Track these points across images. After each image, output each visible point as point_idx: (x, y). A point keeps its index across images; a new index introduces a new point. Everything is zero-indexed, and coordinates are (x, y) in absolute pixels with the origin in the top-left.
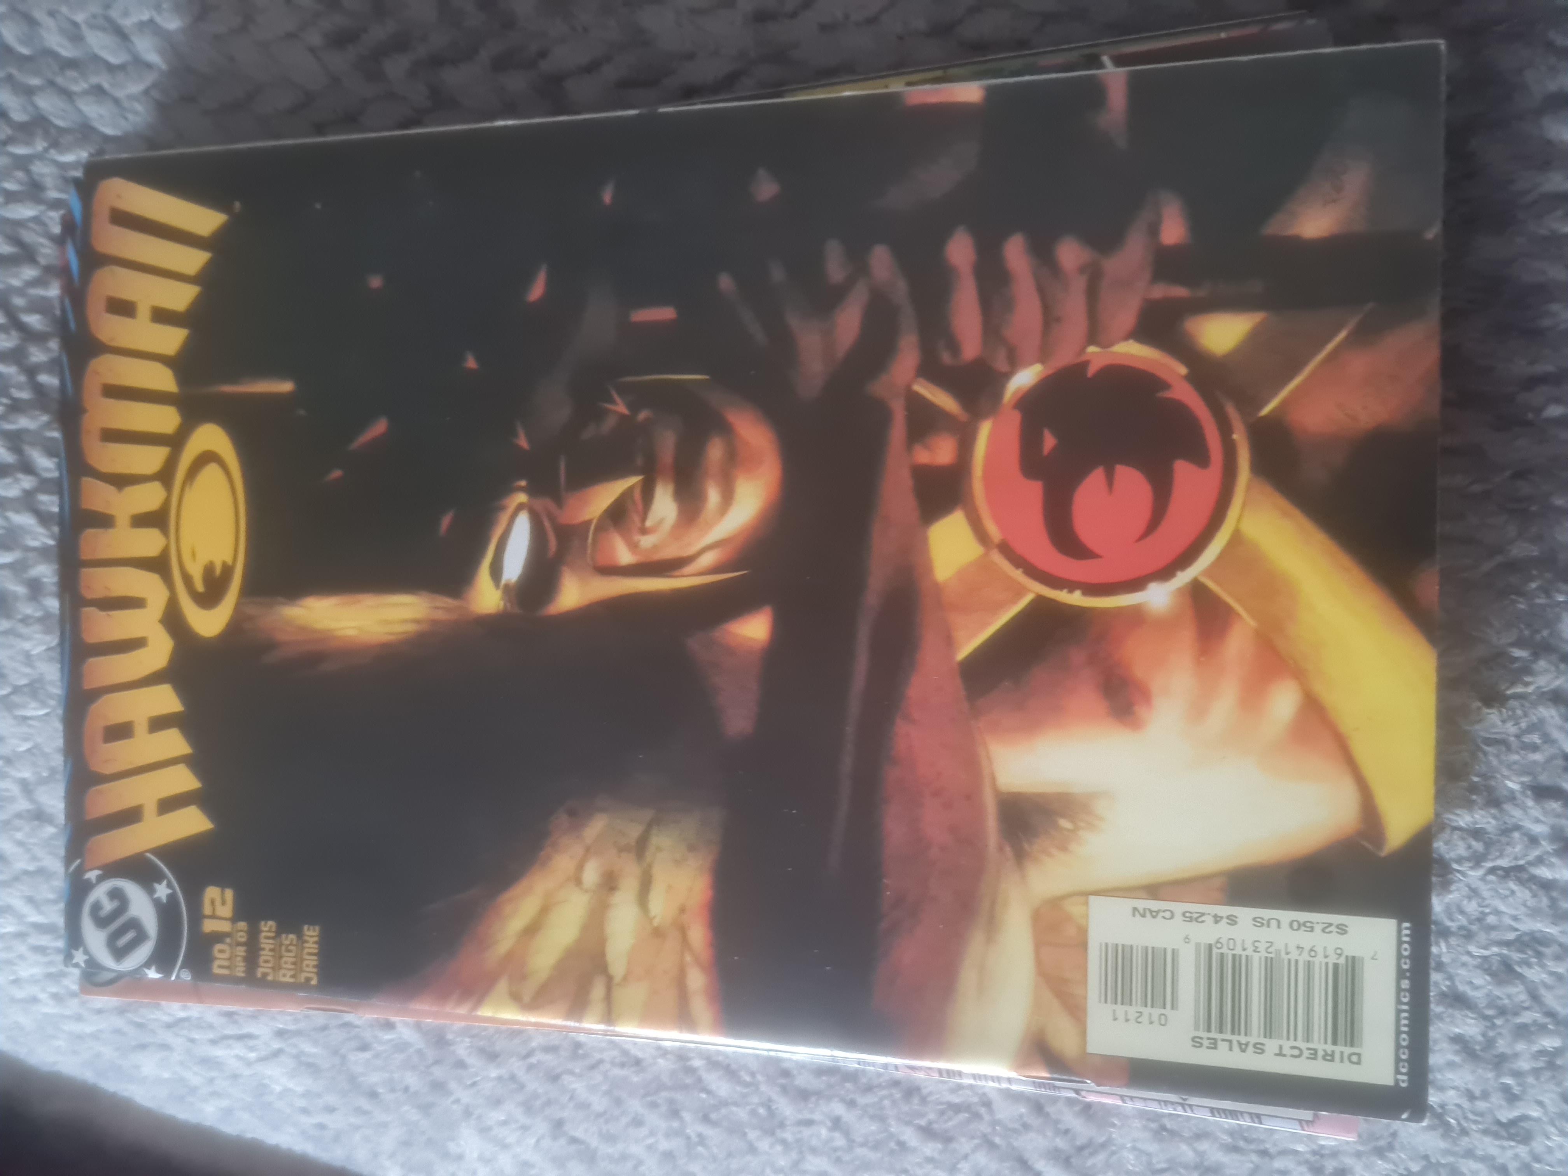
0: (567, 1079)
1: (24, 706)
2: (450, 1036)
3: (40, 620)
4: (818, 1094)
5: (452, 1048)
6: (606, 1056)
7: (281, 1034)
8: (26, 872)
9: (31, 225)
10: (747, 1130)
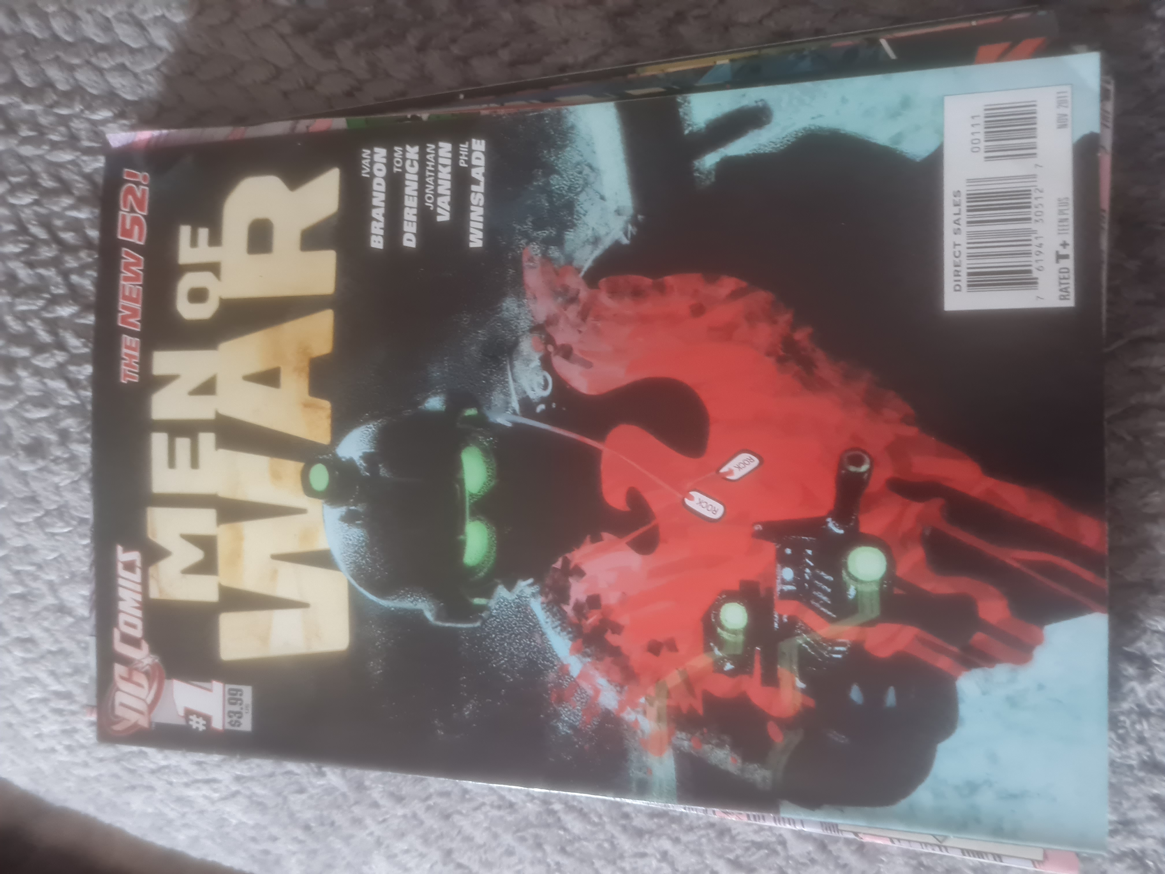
0: (456, 818)
1: (52, 525)
2: (367, 783)
3: (67, 460)
4: (651, 832)
5: (368, 792)
6: (487, 800)
7: (238, 779)
8: (50, 652)
9: (70, 166)
10: (594, 861)
